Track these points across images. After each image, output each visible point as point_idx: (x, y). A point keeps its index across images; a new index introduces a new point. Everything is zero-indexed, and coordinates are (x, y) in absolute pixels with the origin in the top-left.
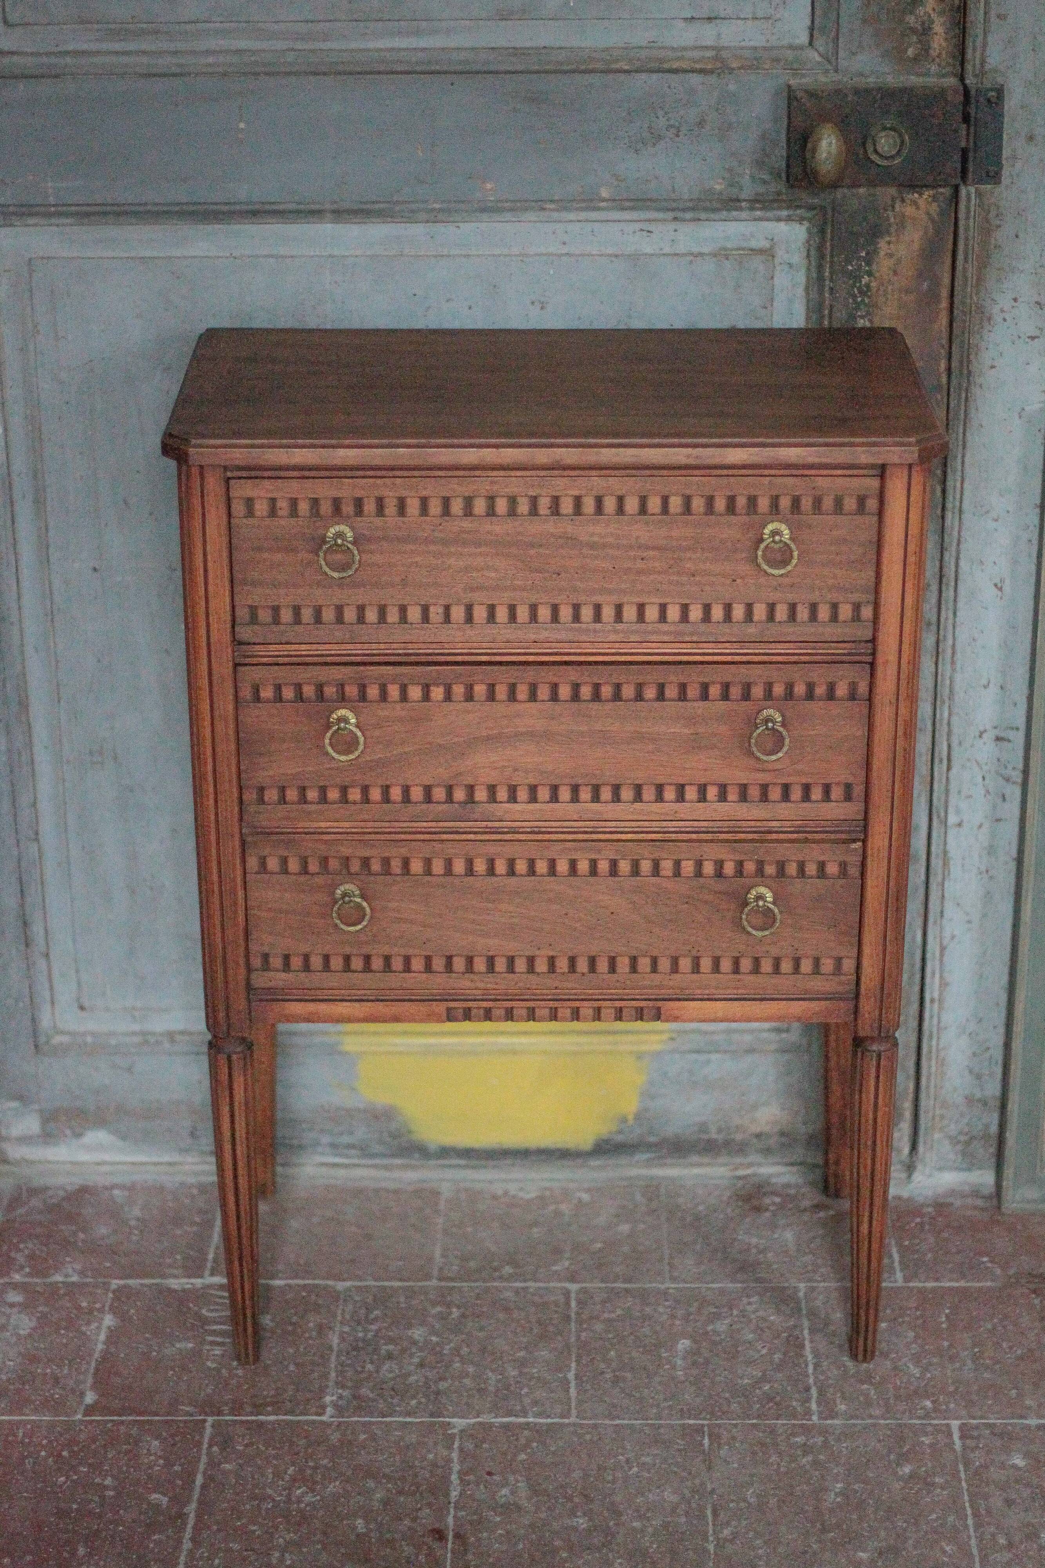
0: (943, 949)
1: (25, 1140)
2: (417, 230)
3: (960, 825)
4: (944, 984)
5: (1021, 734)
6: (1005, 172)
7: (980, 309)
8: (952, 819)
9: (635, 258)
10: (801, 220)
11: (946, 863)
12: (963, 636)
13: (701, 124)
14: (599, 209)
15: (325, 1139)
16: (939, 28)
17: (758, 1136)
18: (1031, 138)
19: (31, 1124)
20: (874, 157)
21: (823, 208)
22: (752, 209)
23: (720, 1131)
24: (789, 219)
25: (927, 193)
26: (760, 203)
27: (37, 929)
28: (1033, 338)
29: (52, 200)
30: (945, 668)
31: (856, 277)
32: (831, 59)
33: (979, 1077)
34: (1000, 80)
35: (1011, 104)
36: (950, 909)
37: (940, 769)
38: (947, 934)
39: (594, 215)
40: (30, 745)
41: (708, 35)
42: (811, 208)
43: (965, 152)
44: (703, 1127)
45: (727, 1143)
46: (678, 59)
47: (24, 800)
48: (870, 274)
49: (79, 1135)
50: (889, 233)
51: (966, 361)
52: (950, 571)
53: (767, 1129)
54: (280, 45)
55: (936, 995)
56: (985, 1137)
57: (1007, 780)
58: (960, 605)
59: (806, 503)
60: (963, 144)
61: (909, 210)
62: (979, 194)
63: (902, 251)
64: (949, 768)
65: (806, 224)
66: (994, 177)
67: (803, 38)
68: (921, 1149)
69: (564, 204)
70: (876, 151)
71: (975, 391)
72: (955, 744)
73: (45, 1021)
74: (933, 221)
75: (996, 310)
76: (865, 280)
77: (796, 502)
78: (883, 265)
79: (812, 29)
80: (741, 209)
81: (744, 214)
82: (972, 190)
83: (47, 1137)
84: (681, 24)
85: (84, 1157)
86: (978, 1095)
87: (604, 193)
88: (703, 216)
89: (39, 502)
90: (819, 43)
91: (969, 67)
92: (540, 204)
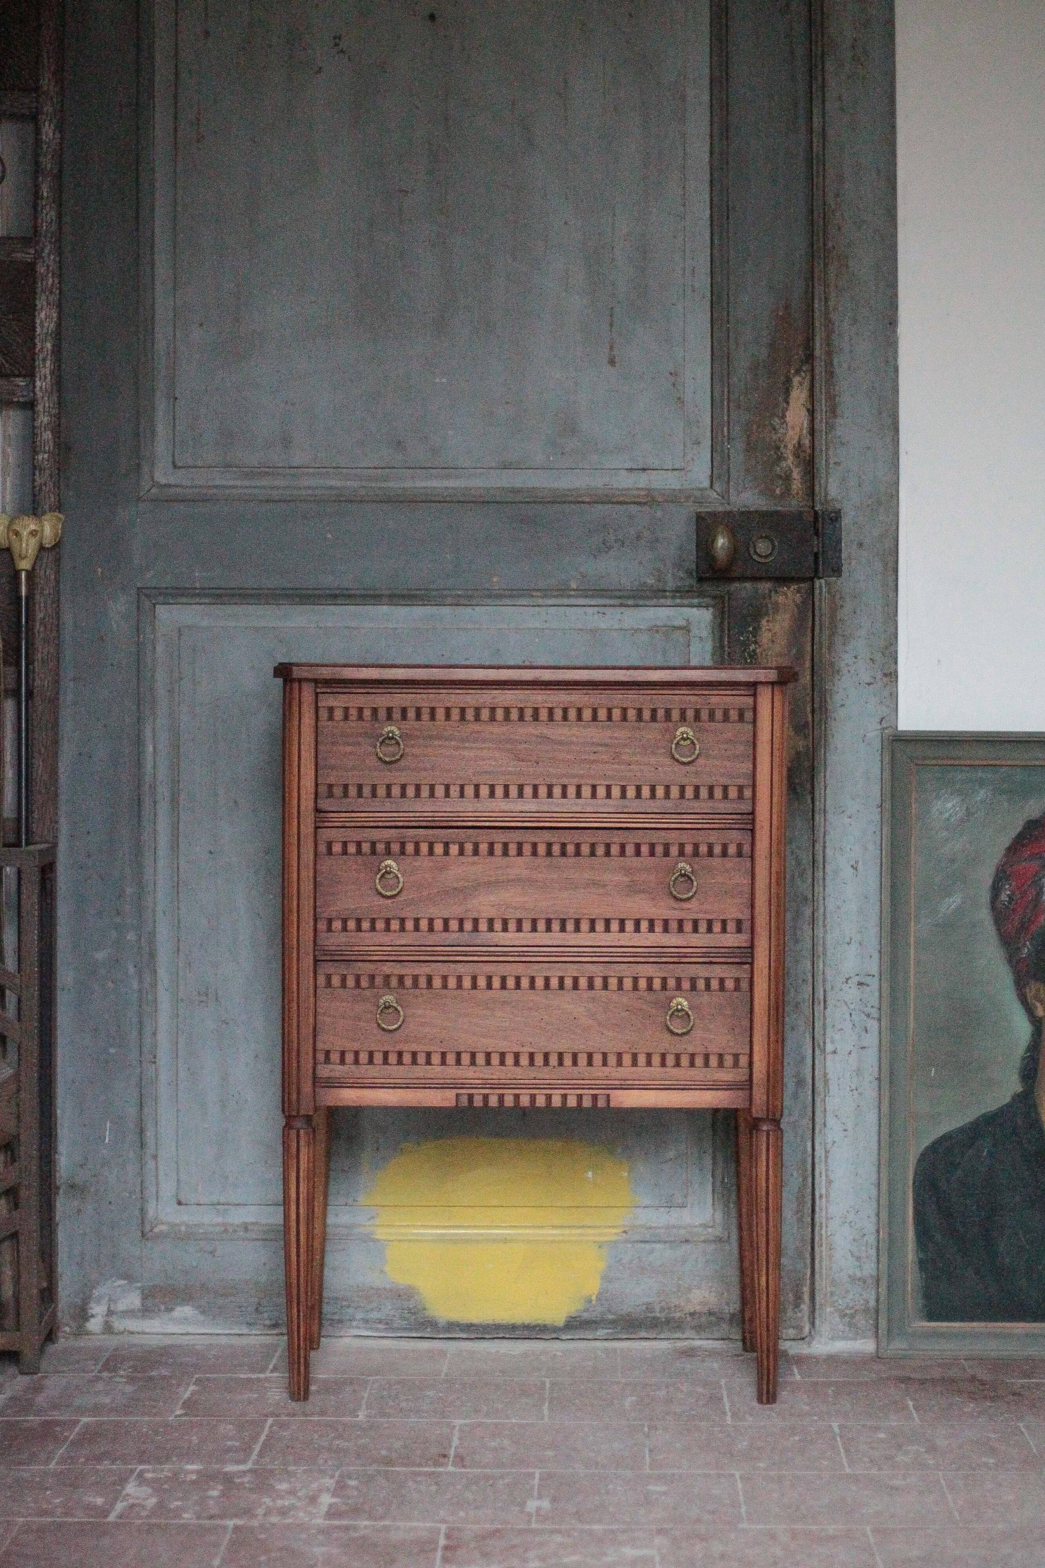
0: (827, 1152)
1: (129, 1313)
2: (446, 611)
3: (835, 1052)
4: (829, 1182)
5: (876, 979)
6: (845, 568)
7: (832, 664)
8: (829, 1048)
9: (594, 631)
10: (707, 607)
11: (826, 1082)
12: (831, 904)
13: (639, 537)
14: (569, 596)
15: (359, 1315)
16: (796, 475)
17: (692, 1314)
18: (860, 545)
19: (133, 1300)
20: (755, 557)
21: (722, 597)
22: (673, 597)
23: (662, 1310)
24: (699, 606)
25: (794, 587)
26: (680, 592)
27: (149, 1134)
28: (869, 684)
29: (198, 585)
30: (820, 932)
31: (745, 645)
32: (725, 495)
33: (858, 1259)
34: (838, 506)
35: (846, 521)
36: (831, 1121)
37: (819, 1008)
38: (829, 1140)
39: (566, 601)
40: (154, 985)
41: (643, 481)
42: (714, 598)
43: (816, 555)
44: (649, 1308)
45: (668, 1321)
46: (623, 495)
47: (148, 1031)
48: (756, 642)
49: (170, 1310)
50: (767, 614)
51: (824, 702)
52: (820, 858)
53: (698, 1308)
54: (356, 484)
55: (823, 1191)
56: (866, 1310)
57: (868, 1016)
58: (828, 882)
59: (704, 715)
60: (815, 550)
61: (781, 599)
62: (827, 584)
63: (777, 628)
64: (825, 1008)
65: (711, 610)
66: (837, 571)
67: (706, 484)
68: (817, 1322)
69: (546, 593)
70: (756, 552)
71: (832, 723)
72: (828, 988)
73: (151, 1213)
74: (797, 605)
75: (843, 664)
76: (752, 647)
77: (697, 712)
78: (765, 637)
79: (712, 477)
80: (665, 597)
81: (669, 602)
82: (823, 581)
83: (146, 1312)
84: (623, 472)
85: (172, 1328)
86: (859, 1274)
87: (574, 585)
88: (641, 602)
89: (174, 801)
90: (717, 486)
91: (817, 498)
92: (527, 593)
